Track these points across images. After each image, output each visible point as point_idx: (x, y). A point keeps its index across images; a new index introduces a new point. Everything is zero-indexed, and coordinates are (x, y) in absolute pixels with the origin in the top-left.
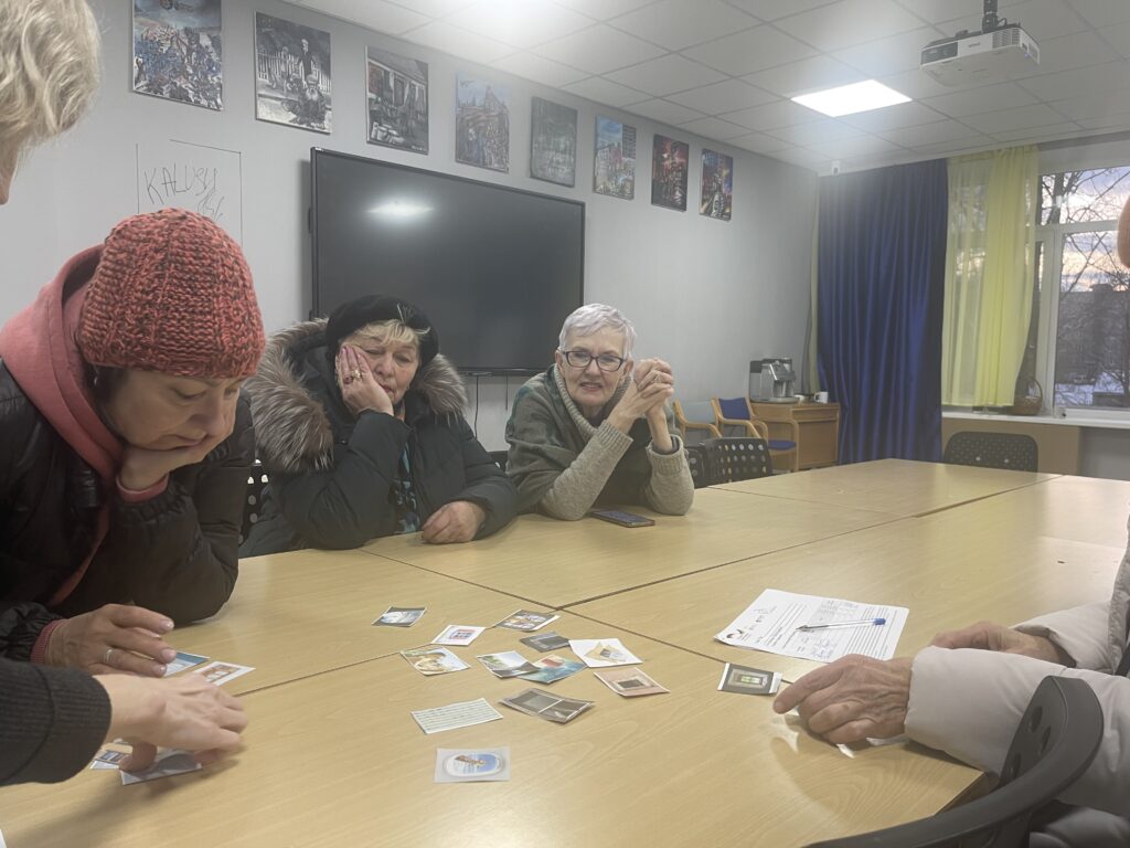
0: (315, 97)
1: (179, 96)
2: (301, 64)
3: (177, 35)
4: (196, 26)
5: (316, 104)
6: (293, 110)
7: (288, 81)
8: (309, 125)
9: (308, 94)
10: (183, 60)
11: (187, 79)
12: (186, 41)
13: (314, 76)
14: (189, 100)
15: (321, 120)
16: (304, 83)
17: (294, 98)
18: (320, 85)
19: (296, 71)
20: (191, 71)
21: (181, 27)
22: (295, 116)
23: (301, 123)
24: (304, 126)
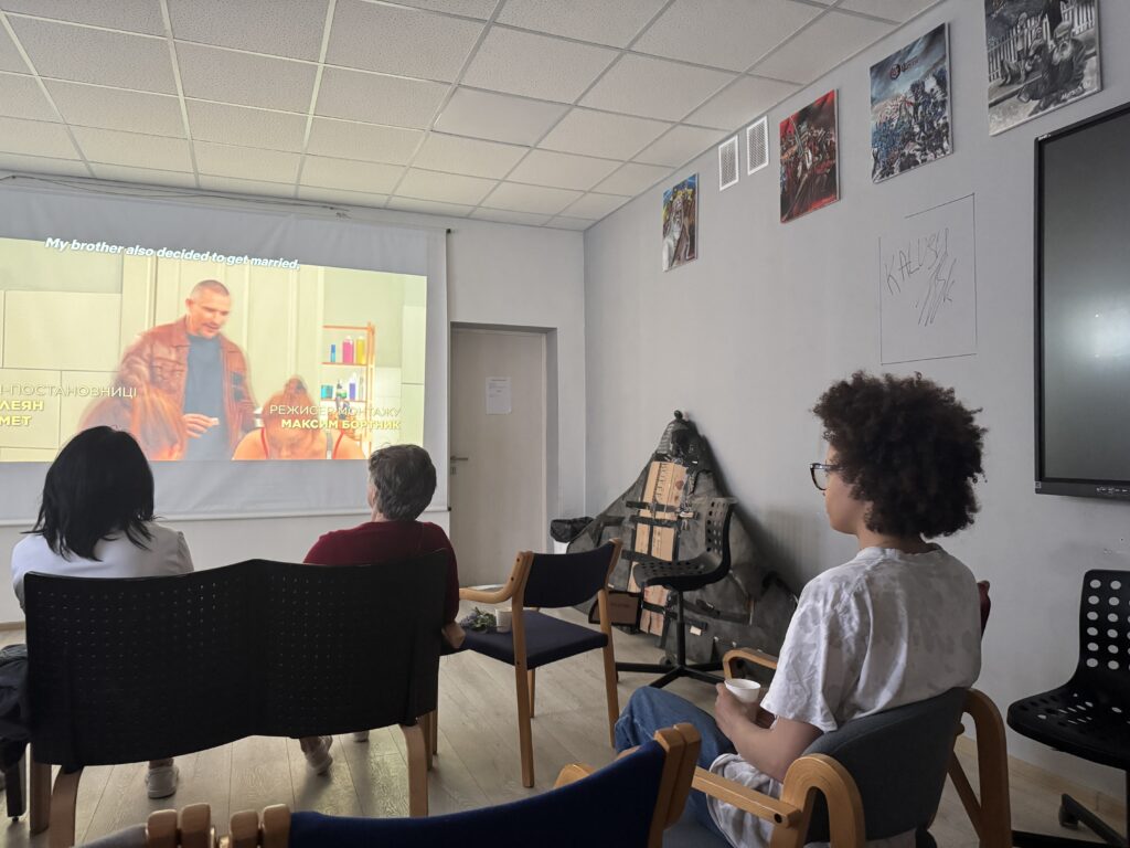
0: (1067, 53)
1: (909, 163)
2: (1046, 20)
3: (905, 100)
4: (922, 74)
5: (1069, 63)
6: (1033, 97)
7: (1027, 58)
8: (1059, 102)
9: (1057, 57)
10: (910, 122)
11: (914, 141)
12: (913, 100)
13: (1065, 23)
14: (916, 163)
15: (1077, 81)
16: (1051, 43)
17: (1038, 76)
18: (1076, 30)
19: (1039, 35)
20: (917, 129)
21: (907, 87)
22: (1034, 103)
23: (1046, 107)
24: (1052, 108)
